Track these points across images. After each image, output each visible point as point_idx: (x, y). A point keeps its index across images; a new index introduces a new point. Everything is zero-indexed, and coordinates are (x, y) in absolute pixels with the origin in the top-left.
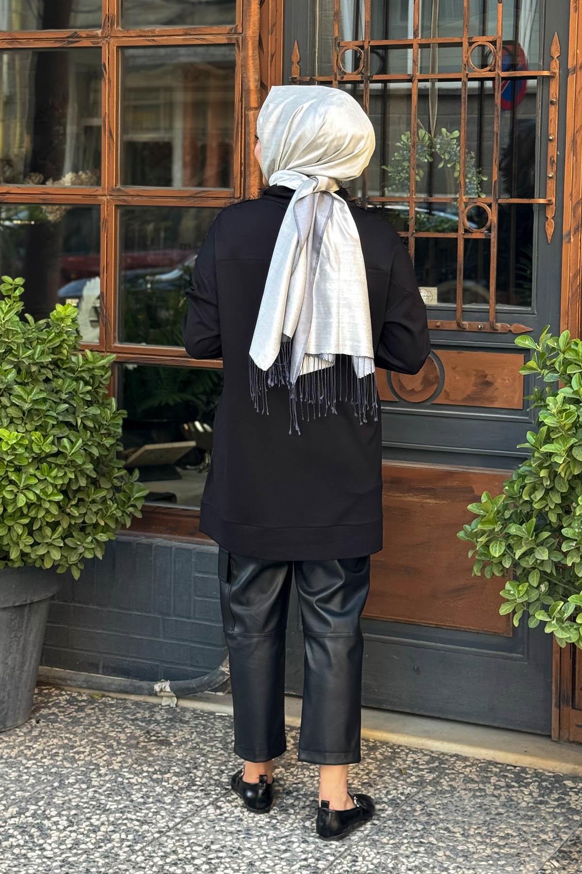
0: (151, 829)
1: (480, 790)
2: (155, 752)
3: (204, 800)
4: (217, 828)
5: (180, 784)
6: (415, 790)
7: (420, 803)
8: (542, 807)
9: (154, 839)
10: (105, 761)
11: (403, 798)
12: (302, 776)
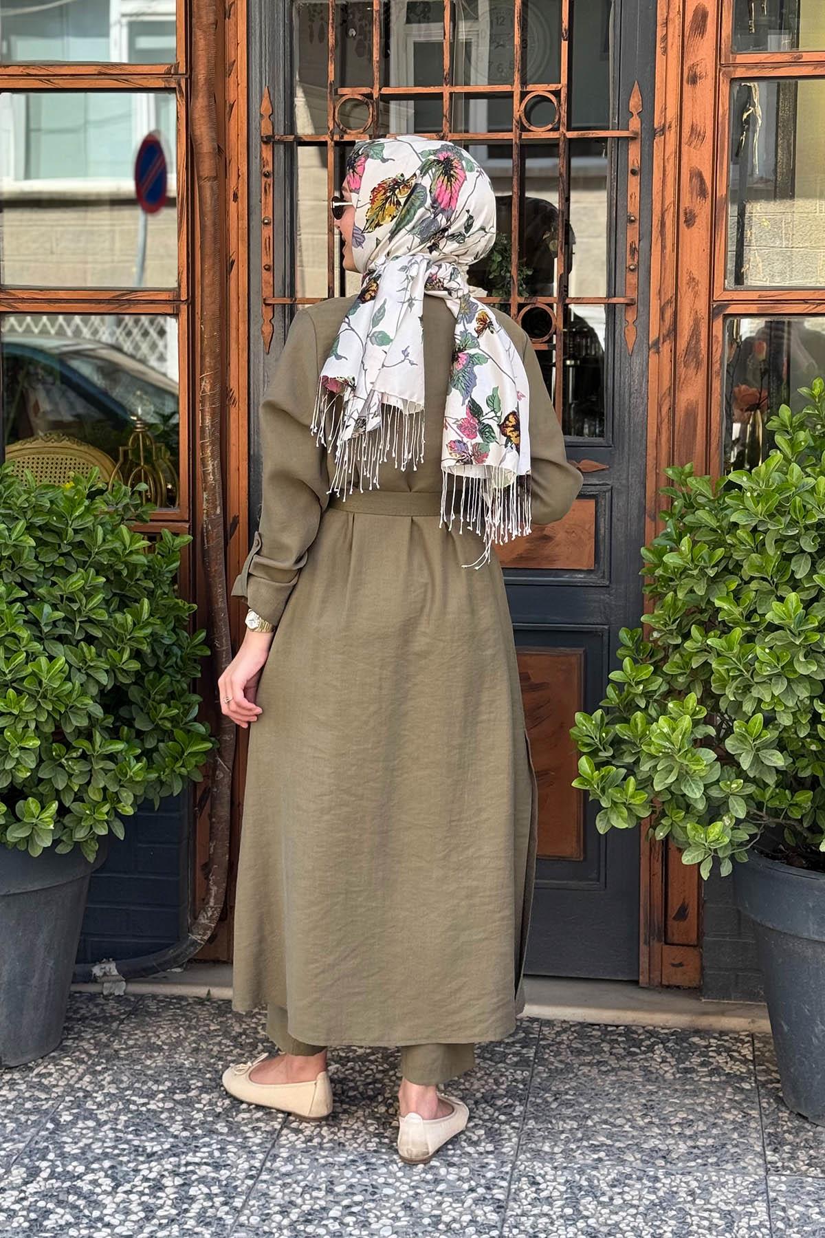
0: (234, 1175)
1: (599, 1062)
2: (148, 1062)
3: (272, 1123)
4: (322, 1161)
5: (219, 1104)
6: (526, 1074)
7: (547, 1090)
8: (694, 1075)
9: (250, 1188)
10: (91, 1083)
11: (521, 1087)
12: (369, 1072)
